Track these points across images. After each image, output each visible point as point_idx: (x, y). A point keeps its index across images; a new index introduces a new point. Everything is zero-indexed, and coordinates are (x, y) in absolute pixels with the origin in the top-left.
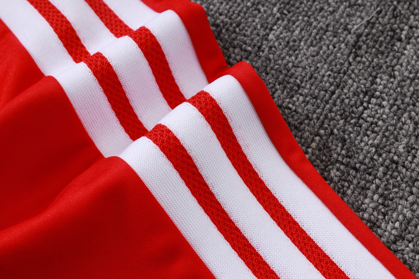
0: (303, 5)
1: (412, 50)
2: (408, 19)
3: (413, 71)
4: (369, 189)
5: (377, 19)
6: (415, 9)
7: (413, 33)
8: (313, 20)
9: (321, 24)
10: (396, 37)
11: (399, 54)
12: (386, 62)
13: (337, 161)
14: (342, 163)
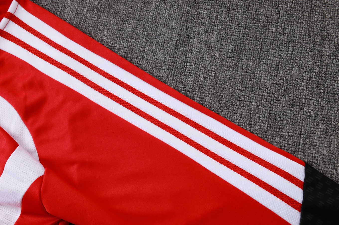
0: (153, 35)
1: (196, 41)
2: (192, 29)
3: (199, 49)
4: (195, 97)
5: (181, 32)
6: (193, 24)
7: (195, 34)
8: (158, 39)
9: (162, 40)
10: (189, 37)
11: (192, 44)
12: (189, 48)
13: (182, 90)
14: (184, 91)
